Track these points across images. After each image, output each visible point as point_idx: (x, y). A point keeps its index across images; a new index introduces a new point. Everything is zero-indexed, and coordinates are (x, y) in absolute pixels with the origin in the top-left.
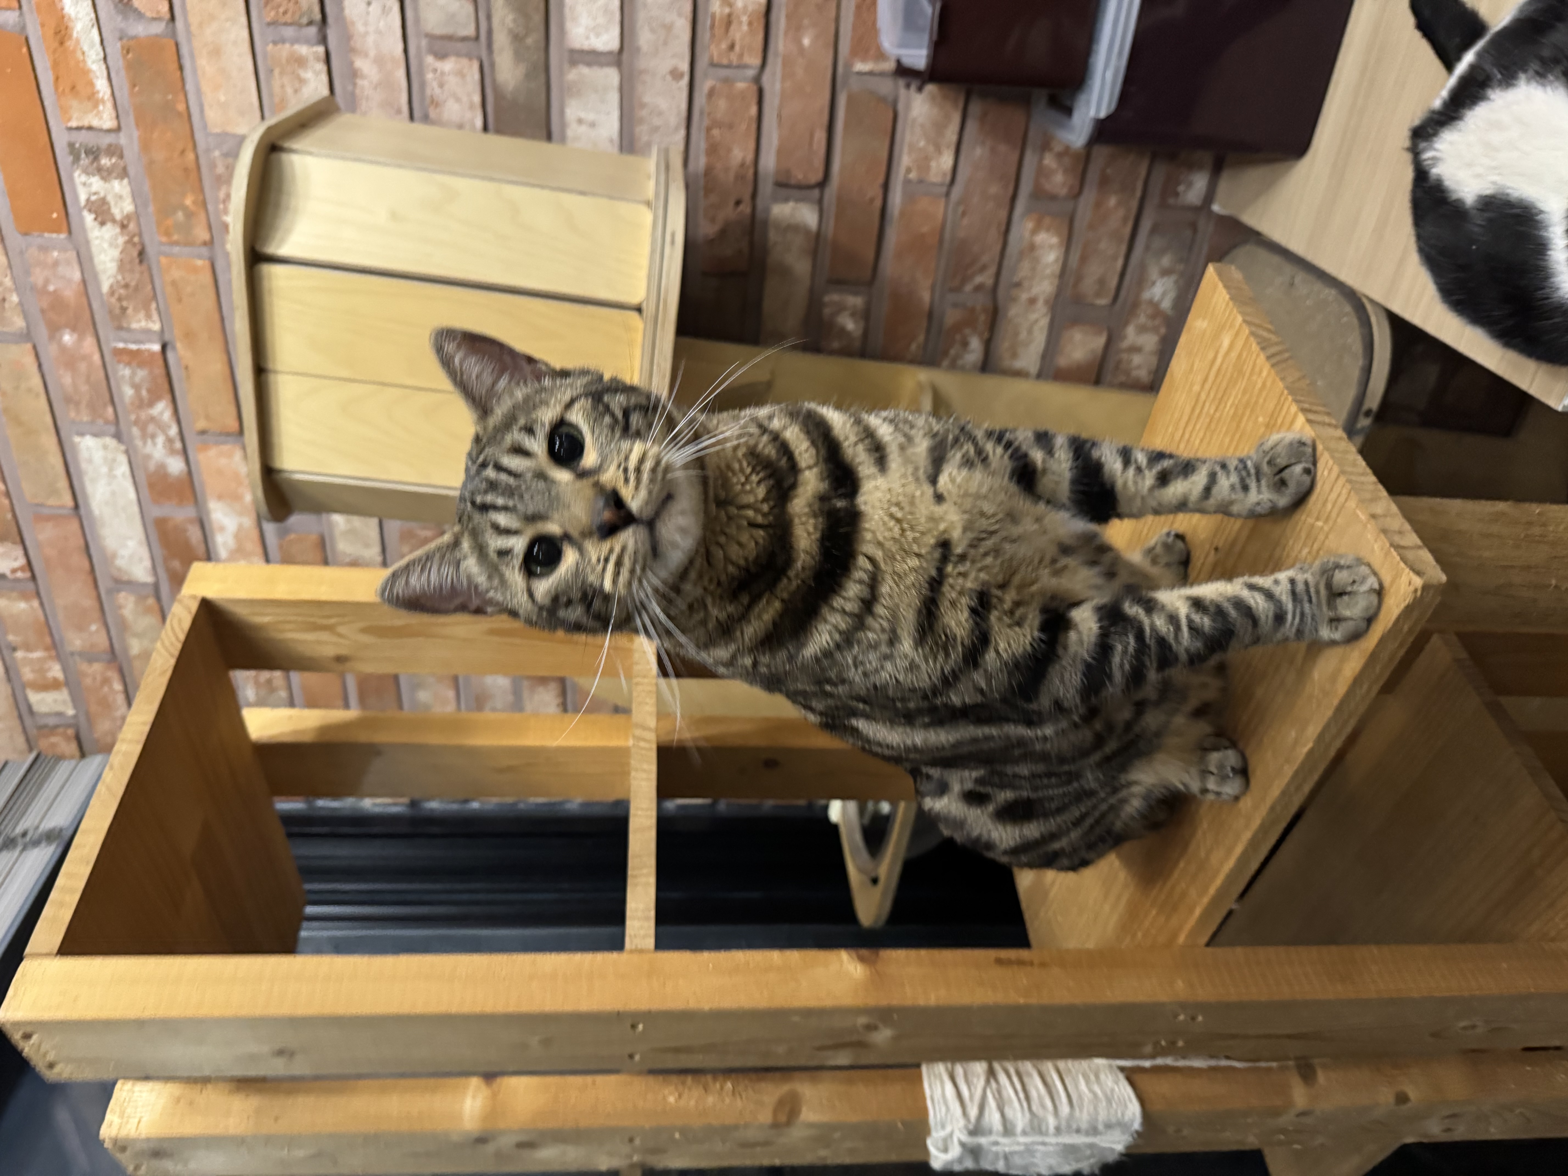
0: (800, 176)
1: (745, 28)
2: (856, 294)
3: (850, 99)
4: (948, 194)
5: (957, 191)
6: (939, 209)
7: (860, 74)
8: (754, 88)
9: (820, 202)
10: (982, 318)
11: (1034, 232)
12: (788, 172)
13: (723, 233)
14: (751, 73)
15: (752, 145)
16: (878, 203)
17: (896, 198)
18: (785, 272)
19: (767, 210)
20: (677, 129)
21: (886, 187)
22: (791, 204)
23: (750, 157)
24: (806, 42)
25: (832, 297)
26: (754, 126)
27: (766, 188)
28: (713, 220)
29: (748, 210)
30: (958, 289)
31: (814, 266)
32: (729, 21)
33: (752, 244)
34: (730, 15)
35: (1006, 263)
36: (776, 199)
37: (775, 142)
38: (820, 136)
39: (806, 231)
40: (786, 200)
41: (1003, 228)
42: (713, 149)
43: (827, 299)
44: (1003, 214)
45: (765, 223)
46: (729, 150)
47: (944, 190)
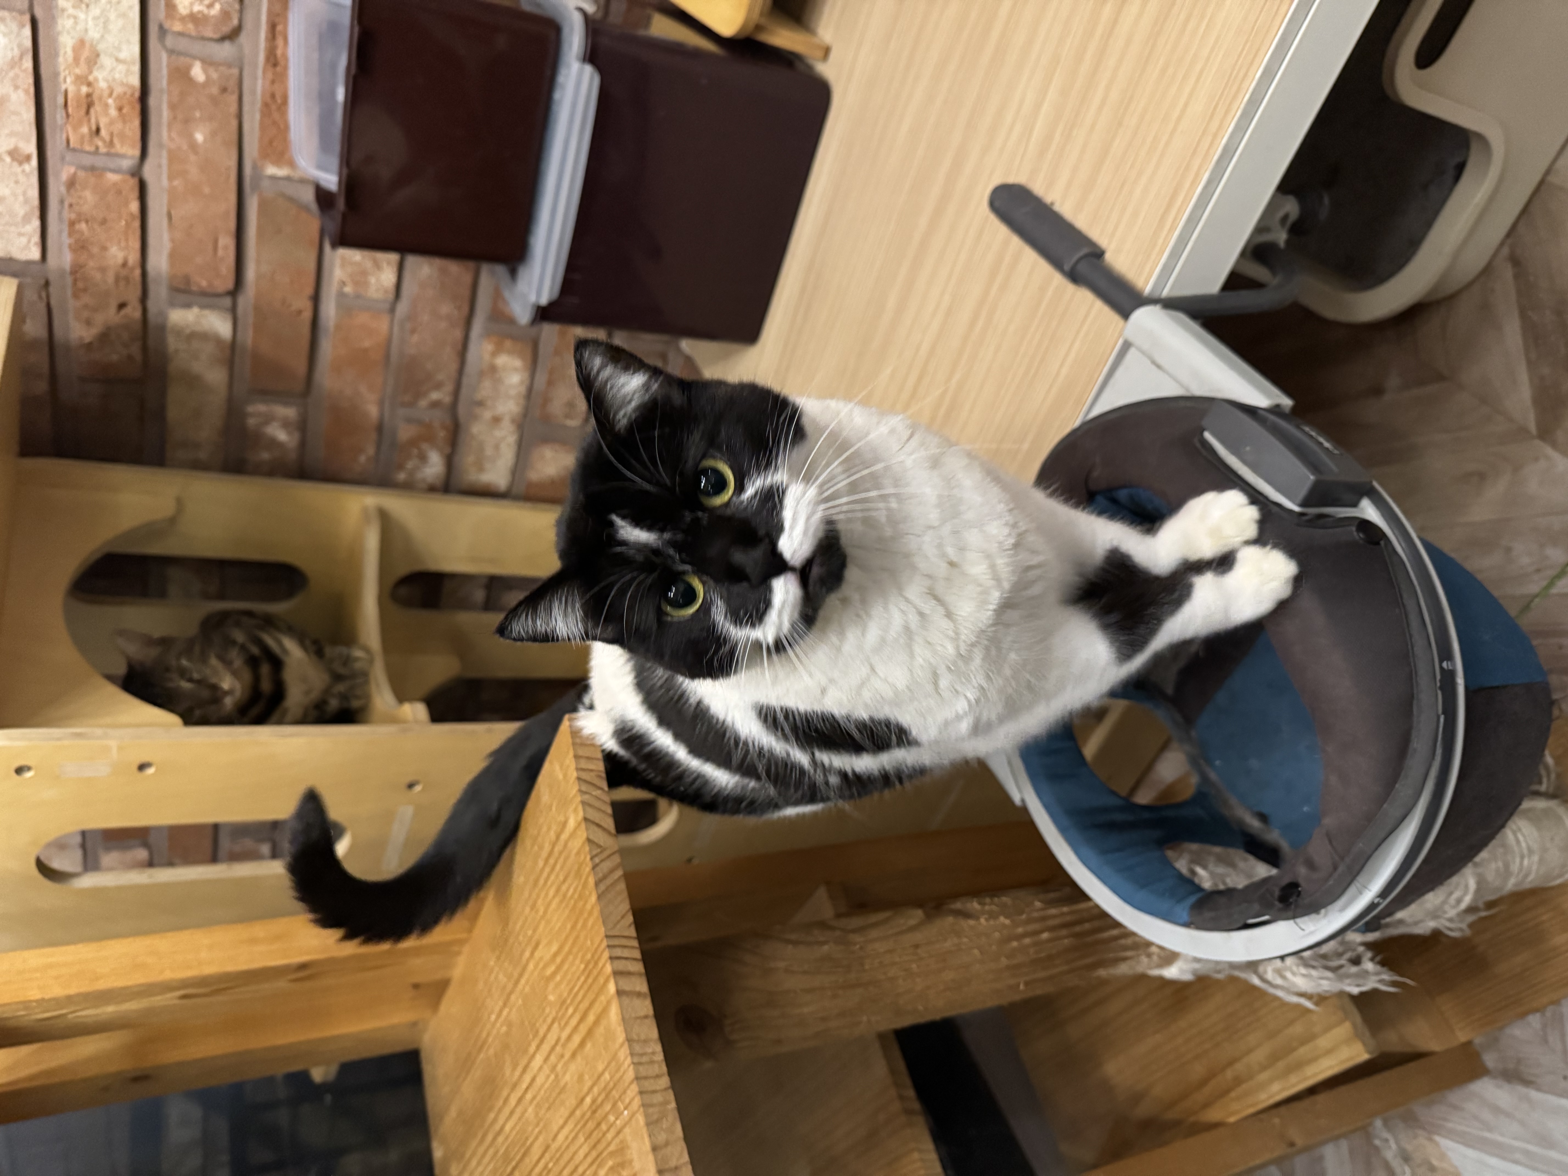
0: (204, 283)
1: (113, 112)
2: (286, 404)
3: (263, 206)
4: (392, 310)
5: (402, 308)
6: (382, 325)
7: (273, 178)
8: (133, 182)
9: (233, 310)
10: (442, 434)
11: (494, 354)
12: (187, 280)
13: (104, 337)
14: (127, 163)
15: (136, 245)
16: (307, 315)
17: (330, 310)
18: (193, 381)
19: (163, 315)
20: (26, 219)
21: (316, 299)
22: (196, 310)
23: (134, 257)
24: (199, 137)
25: (257, 408)
26: (137, 224)
27: (159, 293)
28: (88, 323)
29: (137, 314)
30: (412, 404)
31: (231, 376)
32: (89, 103)
33: (145, 348)
34: (89, 95)
35: (465, 381)
36: (173, 304)
37: (167, 245)
38: (227, 242)
39: (218, 340)
40: (188, 306)
41: (460, 347)
42: (80, 246)
43: (250, 409)
44: (458, 334)
45: (162, 328)
46: (104, 249)
47: (387, 306)
